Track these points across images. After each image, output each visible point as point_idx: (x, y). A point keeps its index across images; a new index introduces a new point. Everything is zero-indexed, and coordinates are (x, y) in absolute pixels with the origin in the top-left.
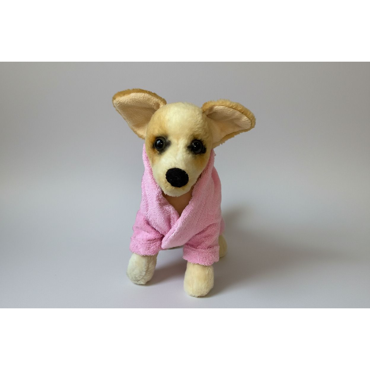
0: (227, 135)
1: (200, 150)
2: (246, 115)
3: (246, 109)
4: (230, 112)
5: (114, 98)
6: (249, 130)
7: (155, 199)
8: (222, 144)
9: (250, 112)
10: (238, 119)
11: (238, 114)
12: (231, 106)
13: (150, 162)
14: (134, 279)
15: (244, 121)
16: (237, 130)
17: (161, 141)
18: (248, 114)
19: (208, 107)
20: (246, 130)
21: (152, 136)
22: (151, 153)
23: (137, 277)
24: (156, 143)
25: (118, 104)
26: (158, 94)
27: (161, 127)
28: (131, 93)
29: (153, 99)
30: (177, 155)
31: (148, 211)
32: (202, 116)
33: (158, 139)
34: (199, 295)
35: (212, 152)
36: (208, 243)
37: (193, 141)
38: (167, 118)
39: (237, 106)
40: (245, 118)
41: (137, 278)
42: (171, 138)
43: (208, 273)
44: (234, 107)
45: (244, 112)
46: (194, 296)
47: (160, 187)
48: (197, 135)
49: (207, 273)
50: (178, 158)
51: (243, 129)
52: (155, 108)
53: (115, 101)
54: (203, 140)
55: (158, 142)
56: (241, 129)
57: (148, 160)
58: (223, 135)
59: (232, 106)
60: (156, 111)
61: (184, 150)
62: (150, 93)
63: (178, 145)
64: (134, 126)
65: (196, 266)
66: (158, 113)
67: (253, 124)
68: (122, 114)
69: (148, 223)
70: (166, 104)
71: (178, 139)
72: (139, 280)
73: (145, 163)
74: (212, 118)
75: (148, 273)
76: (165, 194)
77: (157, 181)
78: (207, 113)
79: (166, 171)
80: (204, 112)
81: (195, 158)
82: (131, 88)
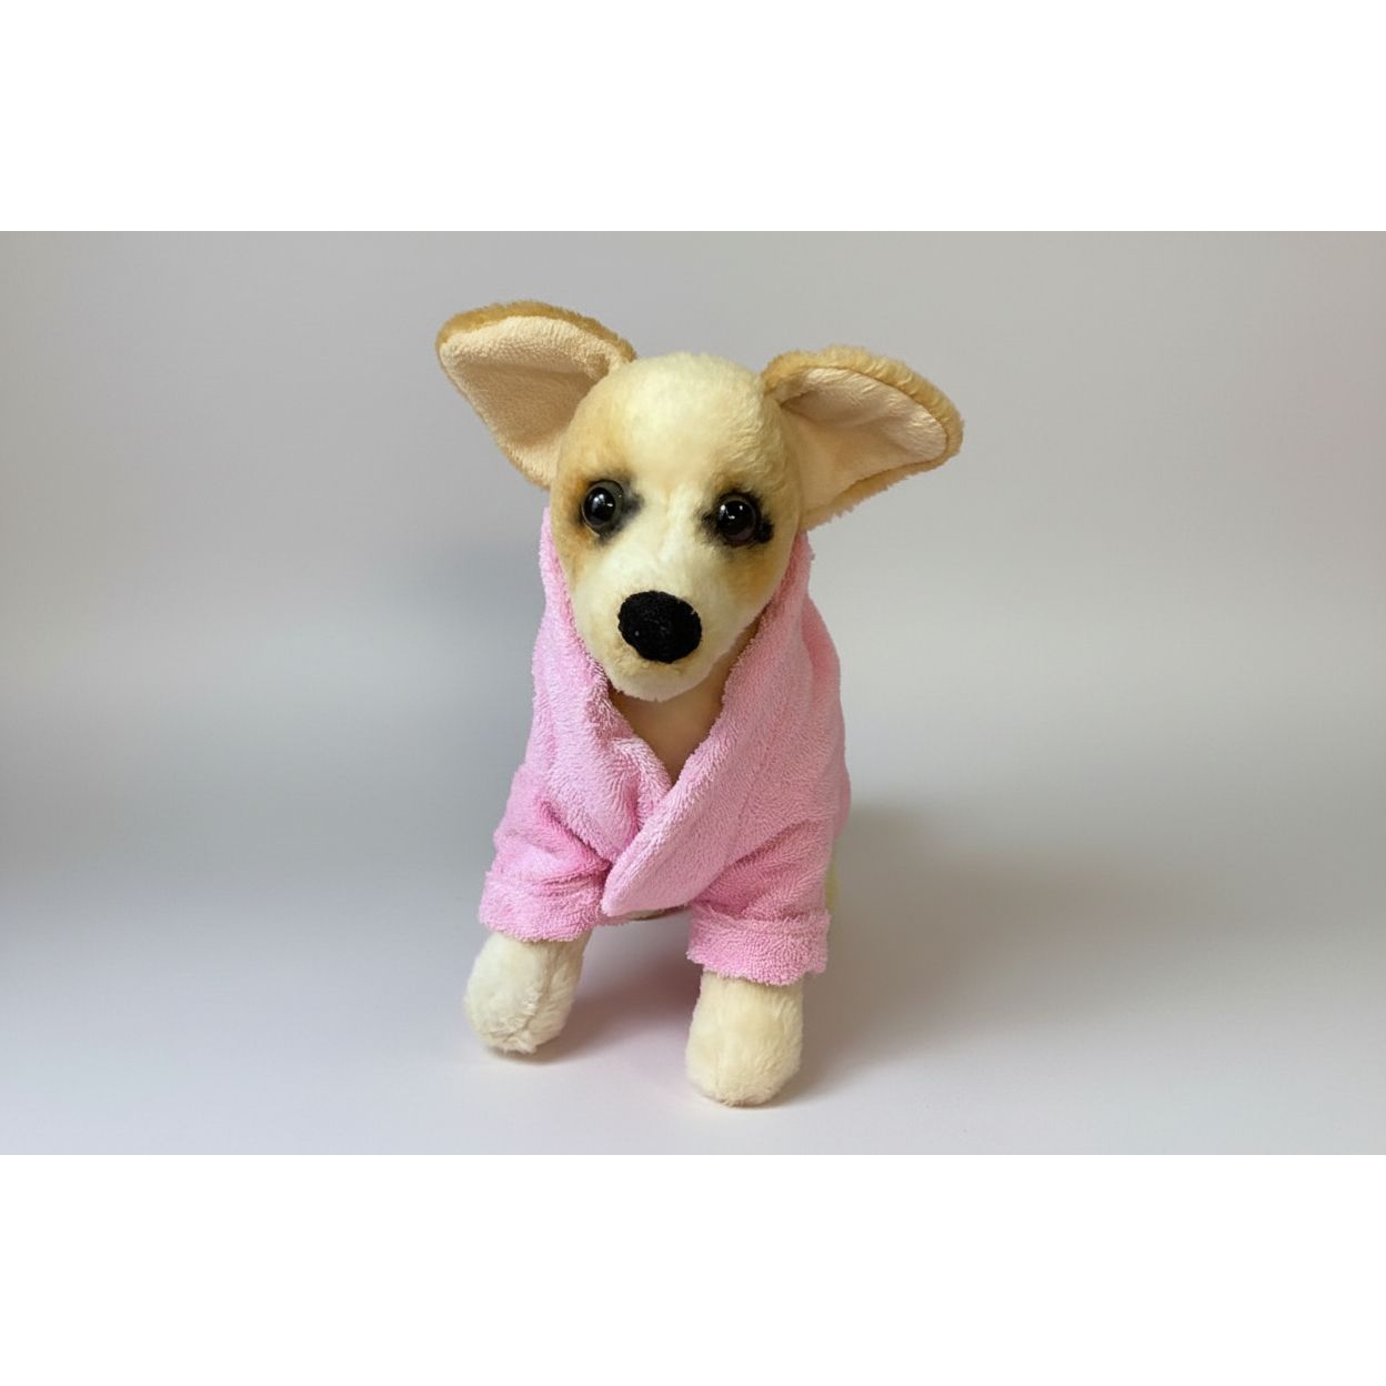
0: (859, 481)
1: (748, 532)
2: (926, 405)
3: (925, 383)
4: (869, 391)
5: (443, 338)
6: (940, 464)
7: (580, 713)
8: (840, 514)
9: (942, 398)
10: (896, 419)
11: (895, 399)
12: (871, 368)
13: (567, 576)
14: (493, 1030)
15: (921, 428)
16: (893, 462)
17: (609, 498)
18: (936, 401)
19: (784, 371)
20: (929, 464)
21: (574, 476)
22: (569, 541)
23: (503, 1020)
24: (588, 503)
25: (456, 357)
26: (603, 323)
27: (608, 443)
28: (505, 317)
29: (584, 342)
30: (661, 544)
31: (554, 766)
32: (762, 404)
33: (595, 486)
34: (740, 1095)
35: (799, 540)
36: (784, 895)
37: (721, 499)
38: (632, 410)
39: (895, 371)
40: (922, 417)
41: (503, 1024)
42: (645, 486)
43: (781, 1015)
44: (879, 376)
45: (922, 395)
46: (722, 1101)
47: (599, 667)
48: (737, 476)
49: (777, 1013)
50: (664, 558)
51: (916, 461)
52: (590, 371)
53: (445, 347)
54: (759, 493)
55: (596, 500)
56: (908, 460)
57: (558, 570)
58: (846, 479)
59: (873, 370)
60: (594, 382)
61: (691, 527)
62: (573, 318)
63: (667, 509)
64: (513, 439)
65: (734, 987)
66: (601, 392)
67: (953, 440)
68: (469, 396)
69: (554, 816)
70: (631, 360)
71: (669, 489)
72: (512, 1035)
73: (549, 581)
74: (801, 415)
75: (548, 1008)
76: (615, 690)
77: (589, 644)
78: (783, 394)
79: (621, 602)
80: (769, 391)
81: (731, 559)
82: (505, 300)
